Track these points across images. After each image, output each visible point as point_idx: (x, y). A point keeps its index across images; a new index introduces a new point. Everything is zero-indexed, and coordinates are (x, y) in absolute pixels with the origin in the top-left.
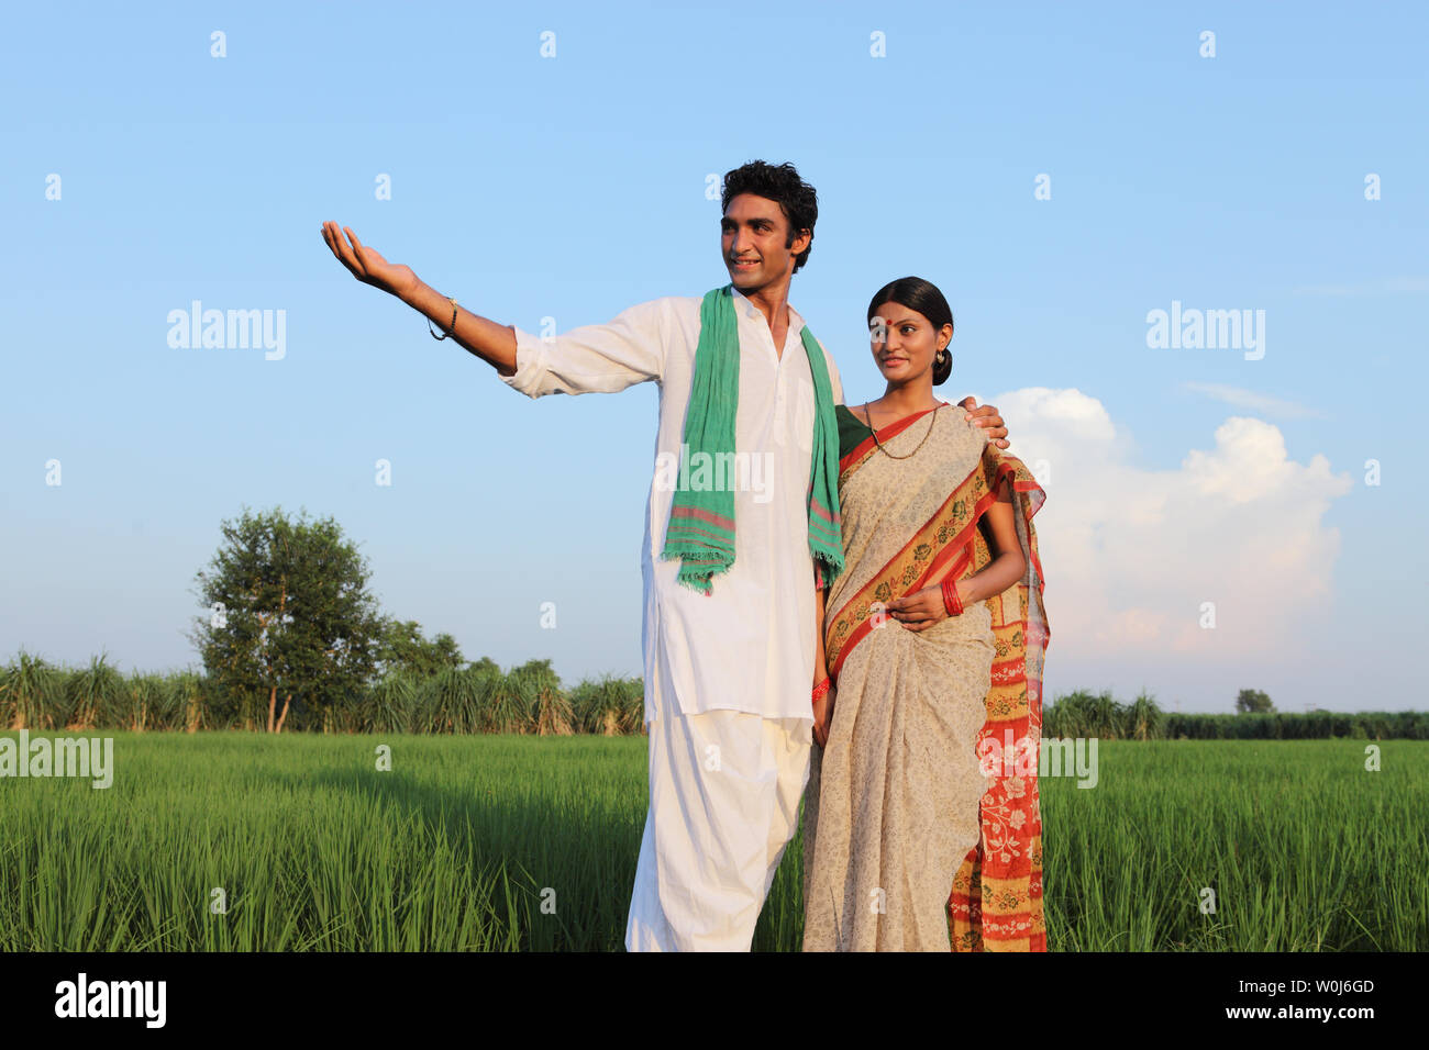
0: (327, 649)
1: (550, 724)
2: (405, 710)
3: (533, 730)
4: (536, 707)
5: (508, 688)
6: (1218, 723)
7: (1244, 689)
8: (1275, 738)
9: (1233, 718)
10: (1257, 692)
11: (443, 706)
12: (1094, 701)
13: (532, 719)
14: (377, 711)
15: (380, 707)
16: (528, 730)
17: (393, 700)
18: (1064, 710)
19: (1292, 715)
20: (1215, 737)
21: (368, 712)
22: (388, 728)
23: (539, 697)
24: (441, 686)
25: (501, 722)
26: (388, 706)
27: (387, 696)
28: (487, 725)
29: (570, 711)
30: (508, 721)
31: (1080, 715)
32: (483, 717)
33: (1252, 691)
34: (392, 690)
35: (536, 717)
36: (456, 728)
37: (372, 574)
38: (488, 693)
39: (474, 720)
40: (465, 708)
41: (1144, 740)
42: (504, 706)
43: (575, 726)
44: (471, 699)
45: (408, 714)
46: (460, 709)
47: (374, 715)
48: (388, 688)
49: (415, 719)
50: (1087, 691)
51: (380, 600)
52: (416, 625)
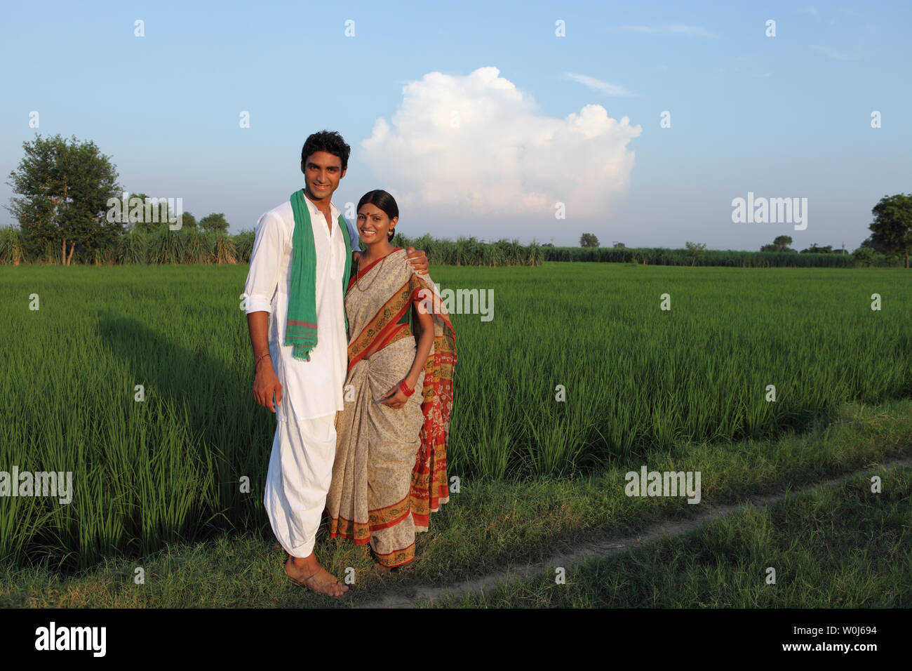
0: (95, 217)
1: (224, 257)
2: (142, 251)
3: (214, 260)
4: (216, 248)
5: (200, 238)
6: (570, 252)
7: (585, 233)
8: (597, 261)
9: (578, 250)
10: (591, 235)
11: (164, 248)
12: (510, 245)
13: (213, 255)
14: (126, 251)
15: (127, 249)
16: (211, 261)
17: (135, 245)
18: (494, 249)
19: (606, 249)
20: (569, 261)
21: (121, 251)
22: (133, 260)
23: (217, 243)
24: (162, 237)
25: (196, 256)
26: (132, 249)
27: (131, 243)
28: (189, 258)
29: (235, 251)
30: (200, 257)
31: (502, 252)
32: (186, 254)
33: (589, 234)
34: (134, 240)
35: (216, 254)
36: (172, 260)
37: (118, 175)
38: (189, 241)
39: (182, 256)
40: (176, 249)
41: (533, 266)
42: (198, 248)
43: (237, 258)
44: (179, 245)
45: (143, 253)
46: (173, 250)
47: (124, 253)
48: (131, 238)
49: (148, 256)
50: (506, 240)
51: (124, 189)
52: (146, 197)
